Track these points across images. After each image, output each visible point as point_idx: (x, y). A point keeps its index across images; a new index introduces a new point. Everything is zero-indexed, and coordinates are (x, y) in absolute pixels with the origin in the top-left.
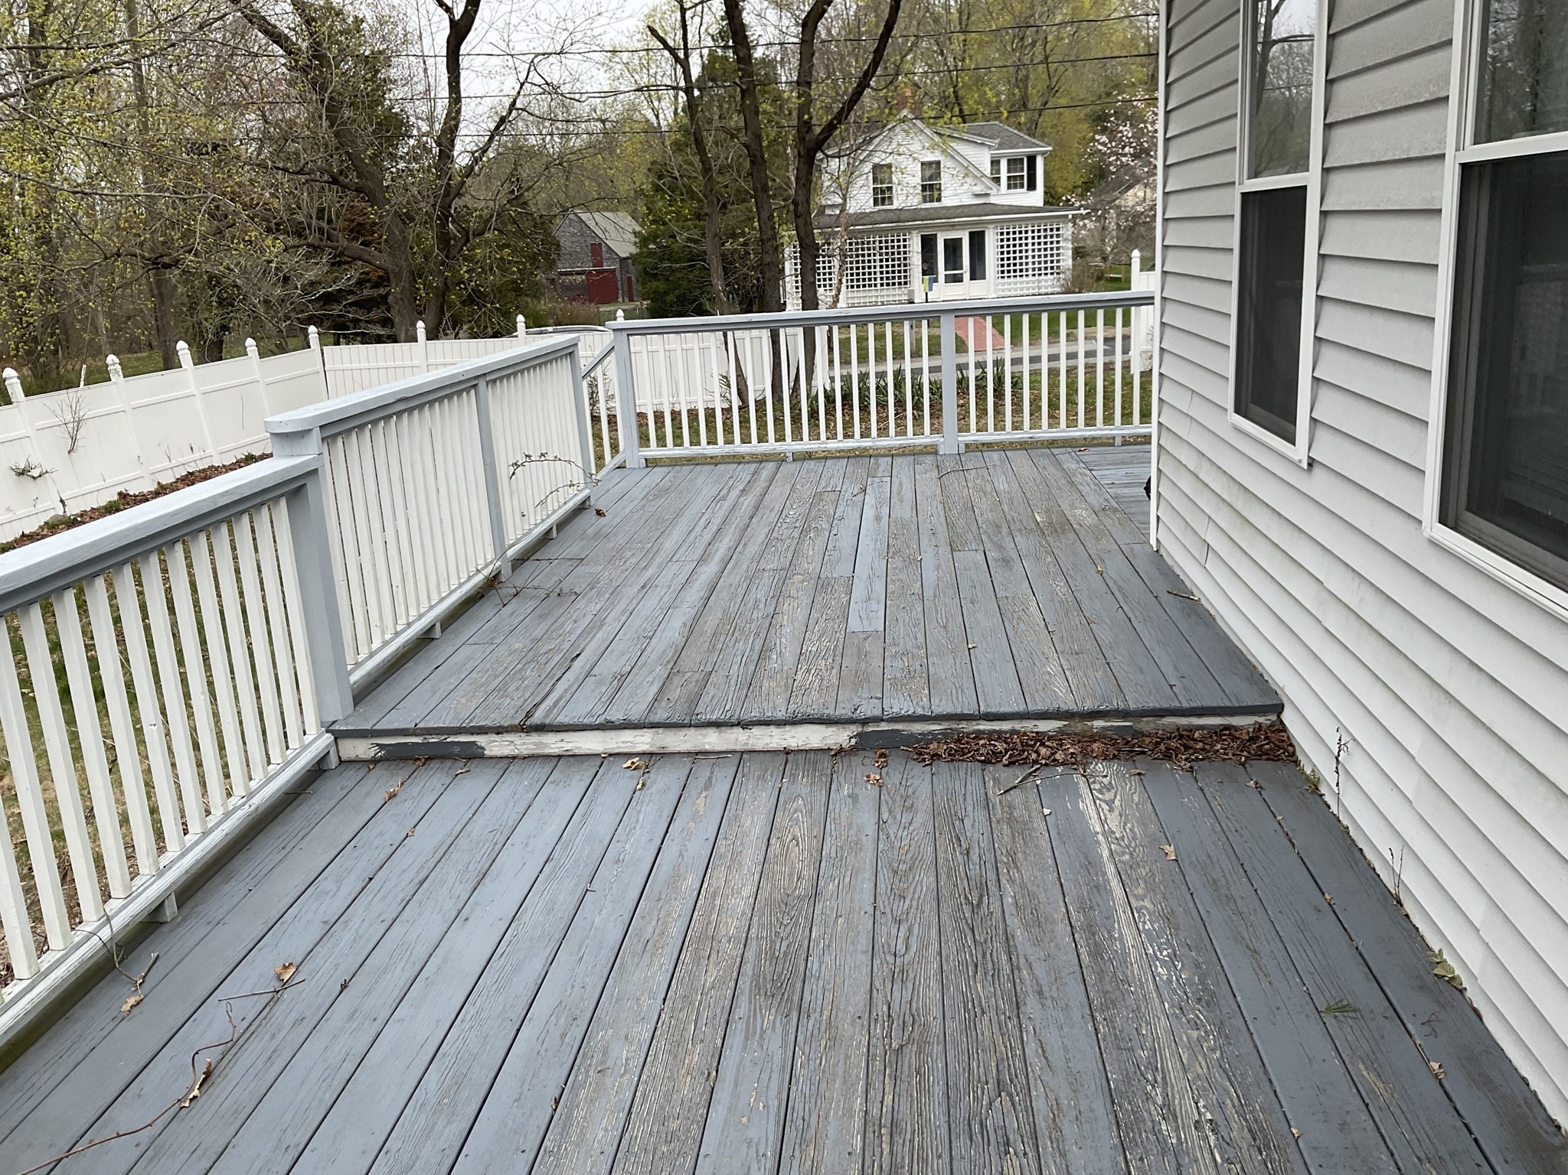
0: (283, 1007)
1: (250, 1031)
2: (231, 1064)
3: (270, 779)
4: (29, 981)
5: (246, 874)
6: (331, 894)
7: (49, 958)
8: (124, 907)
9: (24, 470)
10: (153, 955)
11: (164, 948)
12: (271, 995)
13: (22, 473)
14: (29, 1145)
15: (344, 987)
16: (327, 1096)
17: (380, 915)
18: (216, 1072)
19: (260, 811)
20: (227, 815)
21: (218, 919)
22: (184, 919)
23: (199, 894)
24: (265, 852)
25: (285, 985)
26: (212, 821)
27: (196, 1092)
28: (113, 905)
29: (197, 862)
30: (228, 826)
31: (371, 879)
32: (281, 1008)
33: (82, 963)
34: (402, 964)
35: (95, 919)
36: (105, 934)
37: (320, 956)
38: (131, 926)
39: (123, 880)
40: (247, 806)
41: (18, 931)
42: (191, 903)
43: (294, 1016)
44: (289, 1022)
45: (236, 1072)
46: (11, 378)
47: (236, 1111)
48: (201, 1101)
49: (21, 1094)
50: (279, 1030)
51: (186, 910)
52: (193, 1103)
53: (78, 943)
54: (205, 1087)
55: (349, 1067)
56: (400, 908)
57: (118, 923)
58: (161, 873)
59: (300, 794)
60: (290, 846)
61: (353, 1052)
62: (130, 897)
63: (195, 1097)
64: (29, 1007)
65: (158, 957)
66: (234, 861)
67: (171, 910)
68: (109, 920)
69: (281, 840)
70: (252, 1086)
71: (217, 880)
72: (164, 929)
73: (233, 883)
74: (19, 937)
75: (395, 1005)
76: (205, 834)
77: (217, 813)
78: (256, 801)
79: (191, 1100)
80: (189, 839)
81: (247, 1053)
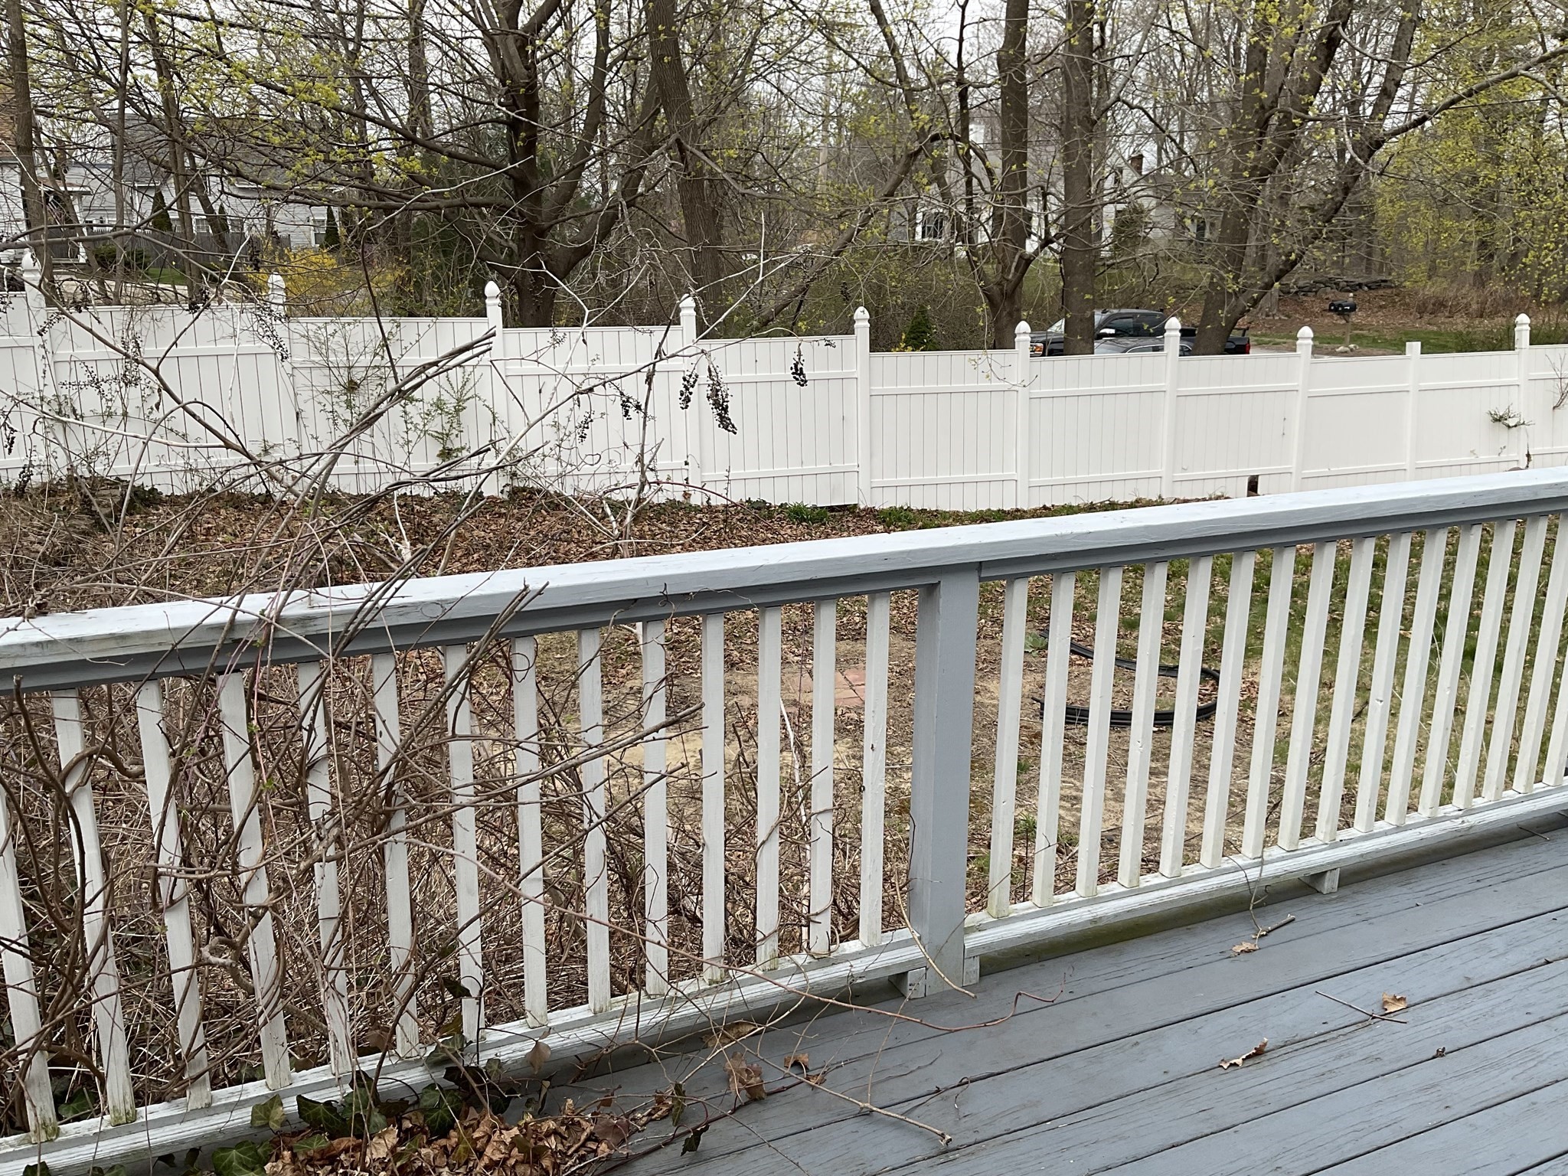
0: (1365, 1036)
1: (1319, 1039)
2: (1286, 1057)
3: (1499, 805)
4: (1167, 880)
5: (1423, 888)
6: (1495, 954)
7: (1194, 870)
8: (1283, 859)
9: (1501, 417)
10: (1290, 917)
11: (1305, 915)
12: (1367, 1017)
13: (1498, 420)
14: (1095, 1014)
15: (1441, 1054)
16: (1349, 1146)
17: (1530, 1005)
18: (1269, 1055)
19: (1471, 832)
20: (1433, 820)
21: (1368, 916)
22: (1340, 899)
23: (1368, 883)
24: (1457, 876)
25: (1385, 1016)
26: (1413, 818)
27: (1239, 1061)
28: (1274, 852)
29: (1377, 851)
30: (1426, 832)
31: (1548, 962)
32: (1364, 1035)
33: (1221, 889)
34: (1517, 1071)
35: (1251, 856)
36: (1253, 874)
37: (1438, 1009)
38: (1282, 879)
39: (1292, 834)
40: (1460, 820)
41: (1172, 832)
42: (1355, 887)
43: (1373, 1050)
44: (1361, 1054)
45: (1284, 1067)
46: (1522, 324)
47: (1261, 1101)
48: (1240, 1072)
49: (1115, 969)
50: (1349, 1054)
51: (1346, 891)
52: (1232, 1068)
53: (1225, 869)
54: (1250, 1062)
55: (1388, 1136)
56: (1559, 1011)
57: (1270, 870)
58: (1335, 845)
59: (1534, 835)
60: (1488, 882)
61: (1403, 1124)
62: (1293, 852)
63: (1235, 1065)
64: (1158, 901)
65: (1293, 920)
66: (1422, 869)
67: (1330, 883)
68: (1262, 864)
69: (1481, 871)
70: (1291, 1088)
71: (1392, 878)
72: (1316, 898)
73: (1404, 890)
74: (1172, 838)
75: (1478, 1107)
76: (1399, 829)
77: (1423, 813)
78: (1472, 820)
79: (1231, 1065)
80: (1381, 826)
81: (1307, 1056)
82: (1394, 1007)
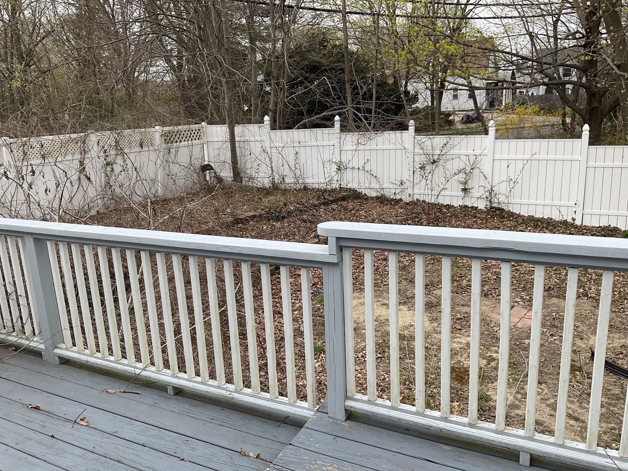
10: (141, 392)
82: (82, 423)
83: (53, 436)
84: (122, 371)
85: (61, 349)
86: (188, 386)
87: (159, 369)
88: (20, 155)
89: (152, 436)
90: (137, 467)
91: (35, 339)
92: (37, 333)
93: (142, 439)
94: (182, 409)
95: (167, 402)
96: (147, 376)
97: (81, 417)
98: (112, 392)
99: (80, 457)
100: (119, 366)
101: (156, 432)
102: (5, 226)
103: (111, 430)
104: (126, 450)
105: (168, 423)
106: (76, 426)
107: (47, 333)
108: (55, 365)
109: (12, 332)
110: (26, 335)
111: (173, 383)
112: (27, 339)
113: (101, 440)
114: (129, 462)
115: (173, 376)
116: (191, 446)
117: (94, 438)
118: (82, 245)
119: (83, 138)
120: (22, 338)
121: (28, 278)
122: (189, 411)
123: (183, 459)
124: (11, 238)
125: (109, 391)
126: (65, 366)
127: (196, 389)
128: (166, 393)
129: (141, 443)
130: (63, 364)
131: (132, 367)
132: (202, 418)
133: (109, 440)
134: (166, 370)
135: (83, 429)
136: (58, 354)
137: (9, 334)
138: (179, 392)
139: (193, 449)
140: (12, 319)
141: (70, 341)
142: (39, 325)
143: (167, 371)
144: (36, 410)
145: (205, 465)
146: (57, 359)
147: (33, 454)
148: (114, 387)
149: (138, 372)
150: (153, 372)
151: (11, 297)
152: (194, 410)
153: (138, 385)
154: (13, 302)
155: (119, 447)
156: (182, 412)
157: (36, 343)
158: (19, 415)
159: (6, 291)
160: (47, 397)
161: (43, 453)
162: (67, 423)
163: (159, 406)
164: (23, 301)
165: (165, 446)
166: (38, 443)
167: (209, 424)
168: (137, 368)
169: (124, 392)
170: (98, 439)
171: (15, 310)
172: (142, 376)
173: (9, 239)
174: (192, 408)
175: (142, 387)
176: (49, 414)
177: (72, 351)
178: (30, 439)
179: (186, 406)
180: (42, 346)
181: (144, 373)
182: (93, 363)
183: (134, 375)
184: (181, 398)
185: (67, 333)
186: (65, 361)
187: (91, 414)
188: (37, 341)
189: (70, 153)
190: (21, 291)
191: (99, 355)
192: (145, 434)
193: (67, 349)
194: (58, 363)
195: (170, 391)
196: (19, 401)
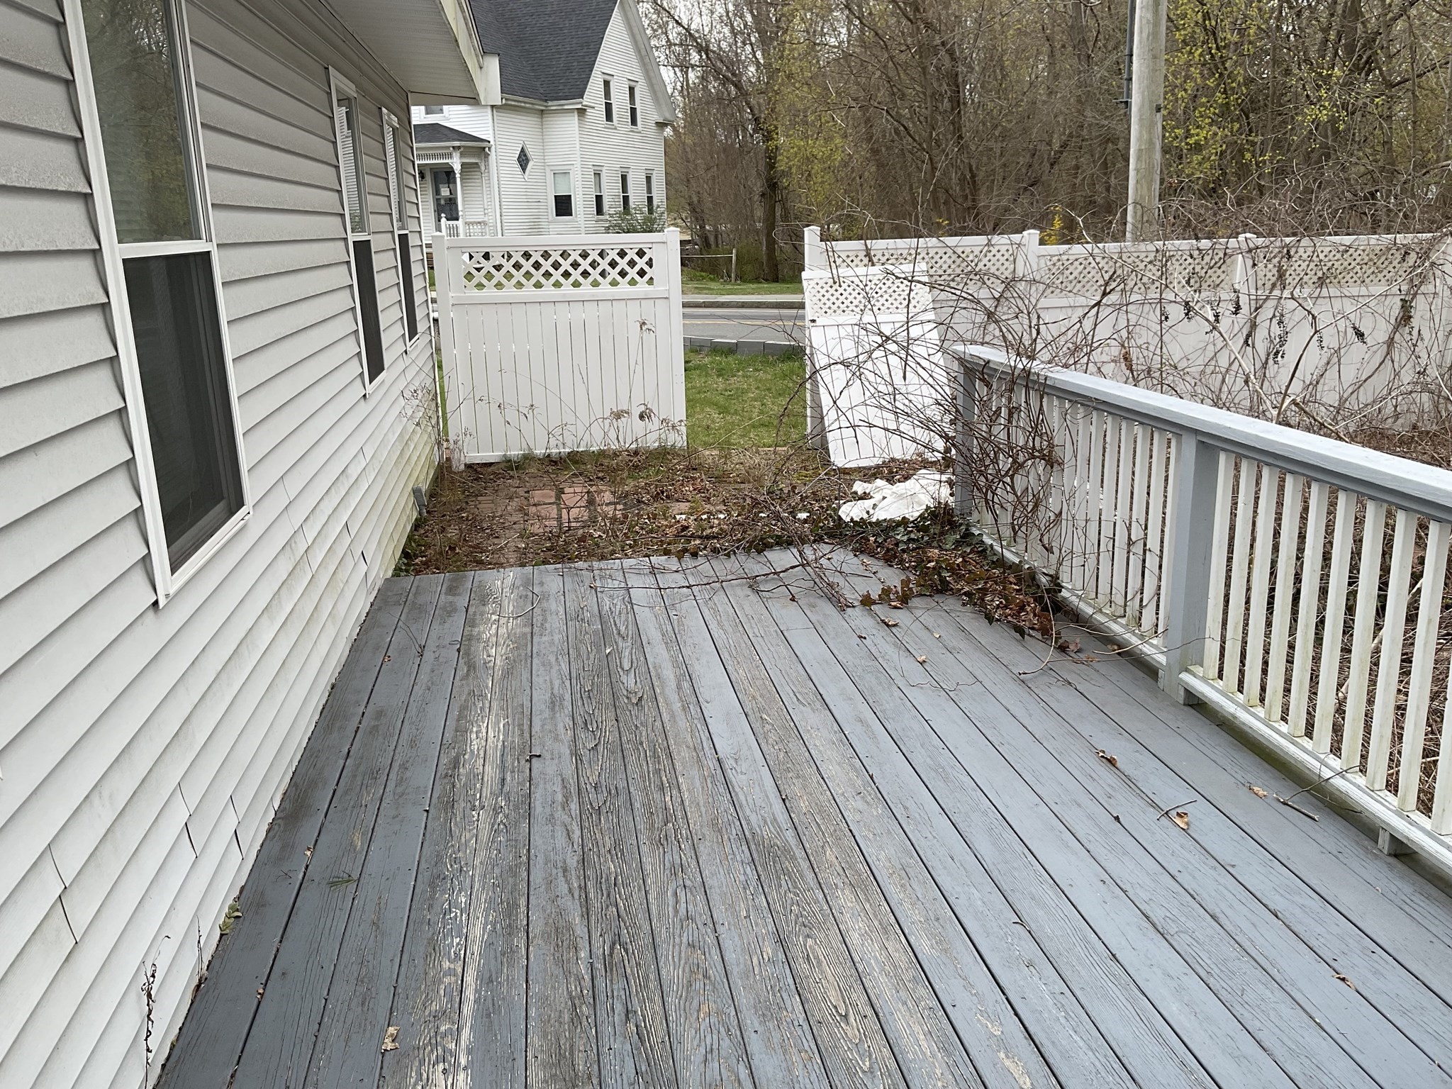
82: (1178, 821)
83: (1117, 819)
84: (1296, 760)
85: (1194, 675)
86: (1427, 848)
87: (1372, 785)
88: (1269, 275)
89: (1302, 907)
90: (1243, 944)
91: (1155, 641)
92: (1160, 630)
93: (1277, 902)
94: (1395, 889)
95: (1368, 861)
96: (1343, 789)
97: (1180, 810)
98: (1261, 793)
99: (1148, 873)
100: (1292, 749)
101: (1313, 902)
102: (1155, 408)
103: (1225, 858)
104: (1236, 903)
105: (1346, 900)
106: (1164, 820)
107: (1177, 637)
108: (1175, 704)
109: (1120, 617)
110: (1142, 629)
111: (1393, 828)
112: (1142, 637)
113: (1198, 866)
114: (1232, 928)
115: (1400, 813)
116: (1376, 965)
117: (1187, 855)
118: (1283, 472)
119: (1425, 246)
120: (1133, 633)
121: (1171, 519)
122: (1408, 901)
123: (1343, 979)
124: (1160, 434)
125: (1256, 789)
126: (1193, 711)
127: (1442, 863)
128: (1372, 843)
129: (1272, 909)
130: (1190, 706)
131: (1317, 759)
132: (1433, 929)
133: (1212, 872)
134: (1388, 793)
135: (1175, 832)
136: (1186, 683)
137: (1115, 618)
138: (1403, 853)
139: (1376, 973)
140: (1126, 593)
141: (1214, 666)
142: (1168, 618)
143: (1390, 797)
144: (1109, 765)
145: (1388, 1016)
146: (1182, 692)
147: (1074, 831)
148: (1267, 785)
149: (1327, 774)
150: (1359, 787)
151: (1133, 549)
152: (1422, 904)
153: (1319, 803)
154: (1135, 560)
155: (1226, 892)
156: (1392, 897)
157: (1154, 651)
158: (1080, 761)
159: (1129, 538)
160: (1137, 751)
161: (1090, 838)
162: (1152, 809)
163: (1345, 861)
164: (1152, 561)
165: (1319, 937)
166: (1090, 817)
167: (1442, 947)
168: (1327, 766)
169: (1285, 804)
170: (1193, 862)
171: (1135, 576)
172: (1332, 785)
173: (1156, 436)
174: (1417, 898)
175: (1328, 810)
176: (1129, 780)
177: (1213, 687)
178: (1079, 805)
179: (1408, 889)
180: (1162, 659)
181: (1338, 782)
182: (1244, 724)
183: (1317, 778)
184: (1405, 868)
185: (1212, 648)
186: (1195, 703)
187: (1201, 814)
188: (1155, 647)
189: (1383, 280)
190: (1153, 543)
191: (1261, 712)
192: (1289, 897)
193: (1204, 679)
194: (1182, 702)
195: (1384, 841)
196: (1089, 738)
